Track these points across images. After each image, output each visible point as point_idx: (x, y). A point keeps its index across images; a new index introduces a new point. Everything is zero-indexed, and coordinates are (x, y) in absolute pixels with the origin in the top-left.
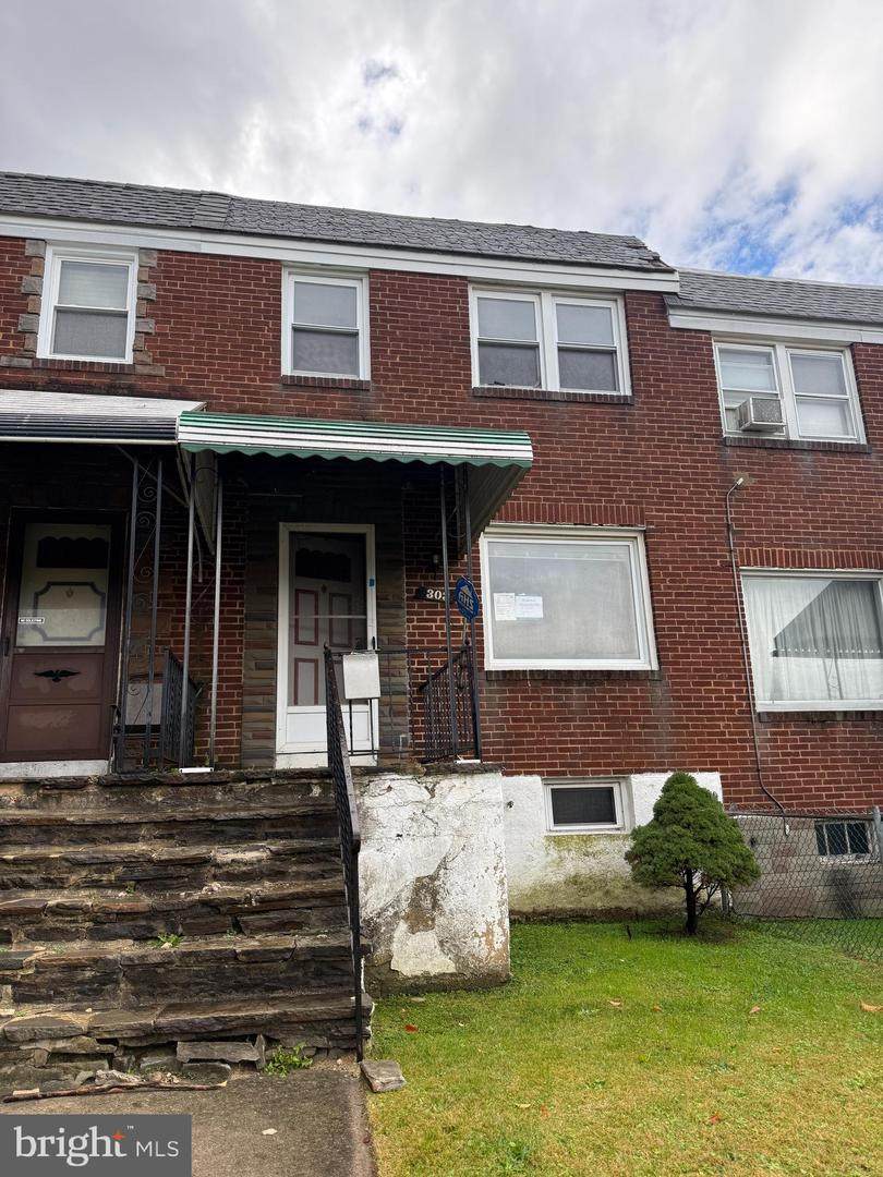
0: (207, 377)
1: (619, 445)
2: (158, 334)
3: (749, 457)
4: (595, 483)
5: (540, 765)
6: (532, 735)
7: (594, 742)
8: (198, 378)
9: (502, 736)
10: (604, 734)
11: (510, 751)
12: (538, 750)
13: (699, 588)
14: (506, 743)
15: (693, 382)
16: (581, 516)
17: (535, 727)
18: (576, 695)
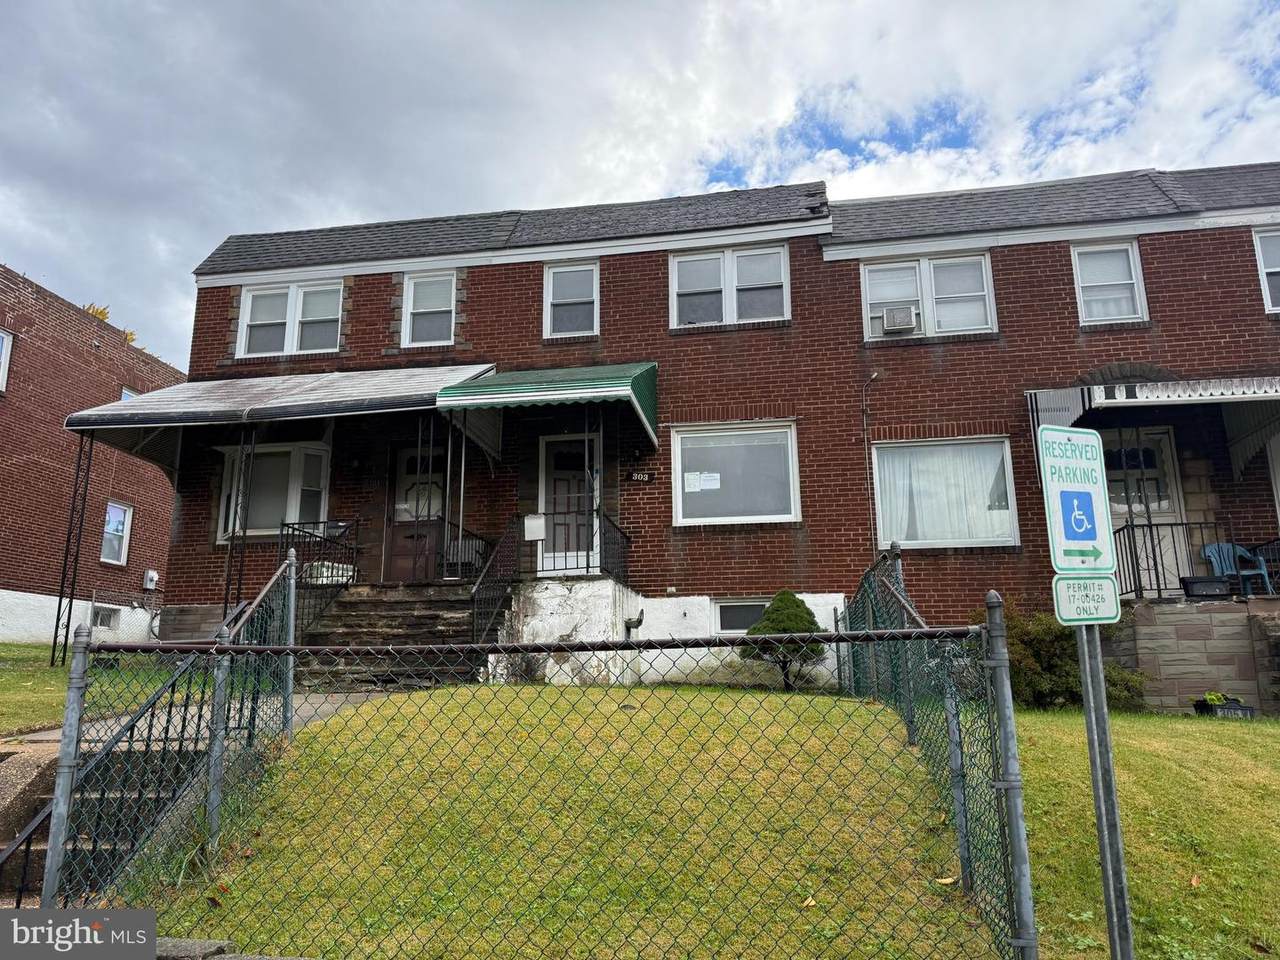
0: (497, 347)
1: (778, 358)
2: (468, 323)
3: (884, 355)
4: (758, 388)
5: (708, 589)
6: (704, 569)
7: (748, 573)
8: (492, 348)
9: (681, 570)
10: (756, 568)
11: (688, 580)
12: (708, 579)
13: (836, 460)
14: (686, 575)
15: (841, 302)
16: (746, 414)
17: (706, 564)
18: (737, 542)
